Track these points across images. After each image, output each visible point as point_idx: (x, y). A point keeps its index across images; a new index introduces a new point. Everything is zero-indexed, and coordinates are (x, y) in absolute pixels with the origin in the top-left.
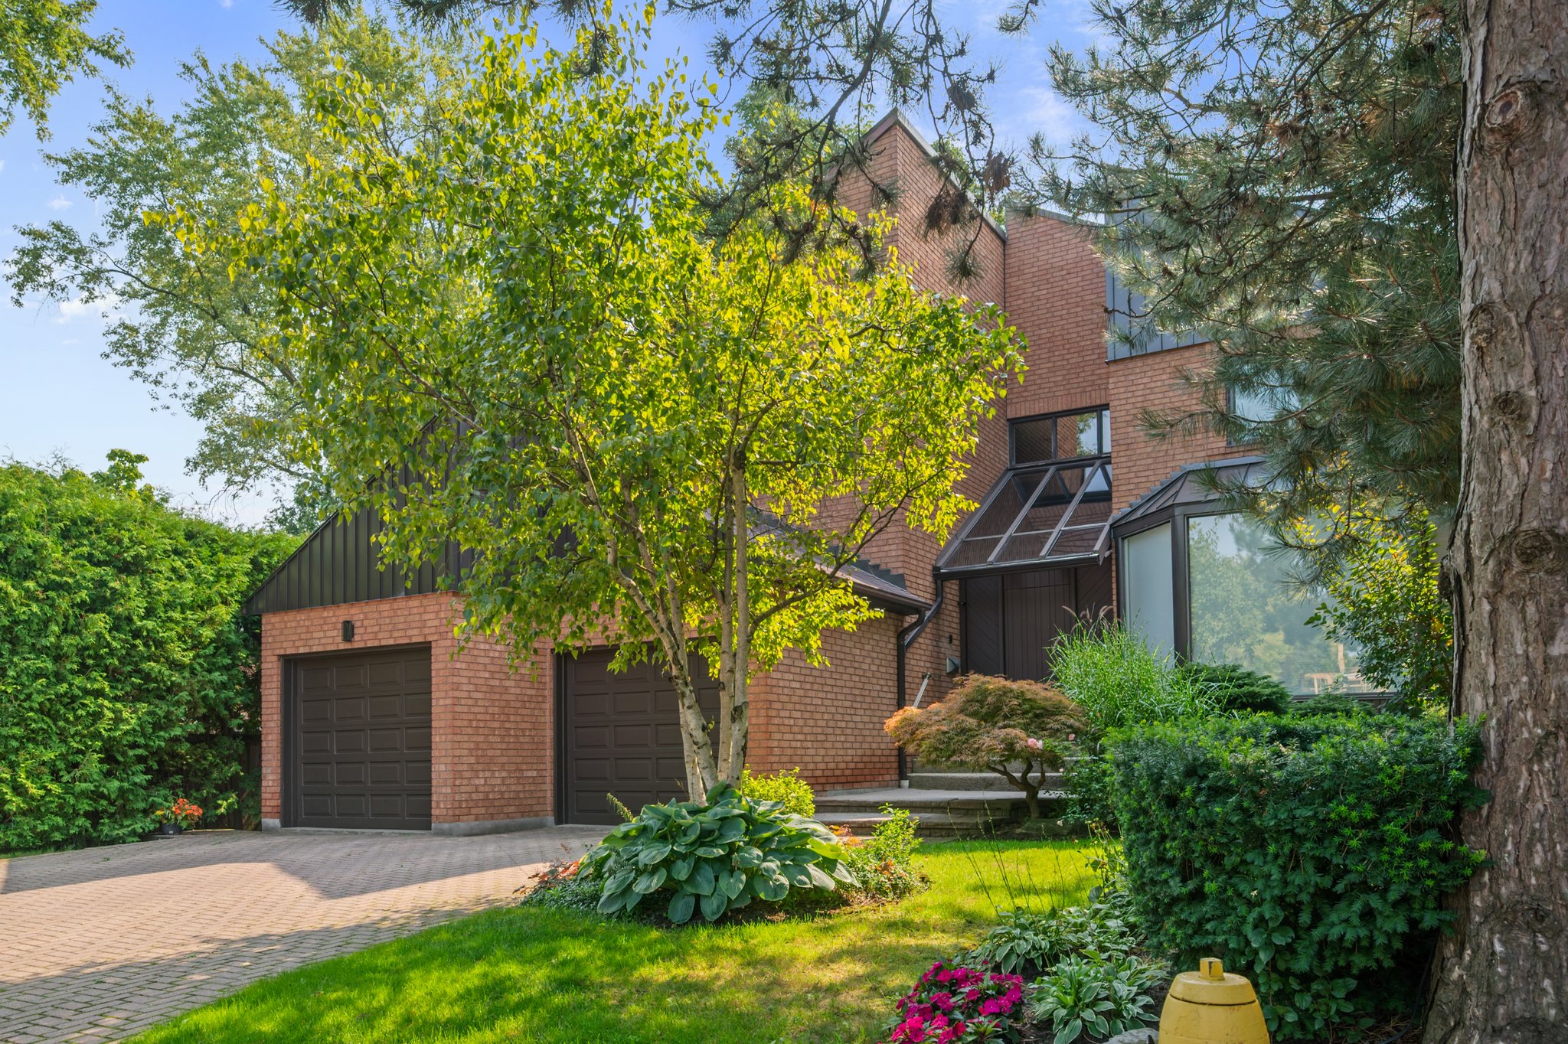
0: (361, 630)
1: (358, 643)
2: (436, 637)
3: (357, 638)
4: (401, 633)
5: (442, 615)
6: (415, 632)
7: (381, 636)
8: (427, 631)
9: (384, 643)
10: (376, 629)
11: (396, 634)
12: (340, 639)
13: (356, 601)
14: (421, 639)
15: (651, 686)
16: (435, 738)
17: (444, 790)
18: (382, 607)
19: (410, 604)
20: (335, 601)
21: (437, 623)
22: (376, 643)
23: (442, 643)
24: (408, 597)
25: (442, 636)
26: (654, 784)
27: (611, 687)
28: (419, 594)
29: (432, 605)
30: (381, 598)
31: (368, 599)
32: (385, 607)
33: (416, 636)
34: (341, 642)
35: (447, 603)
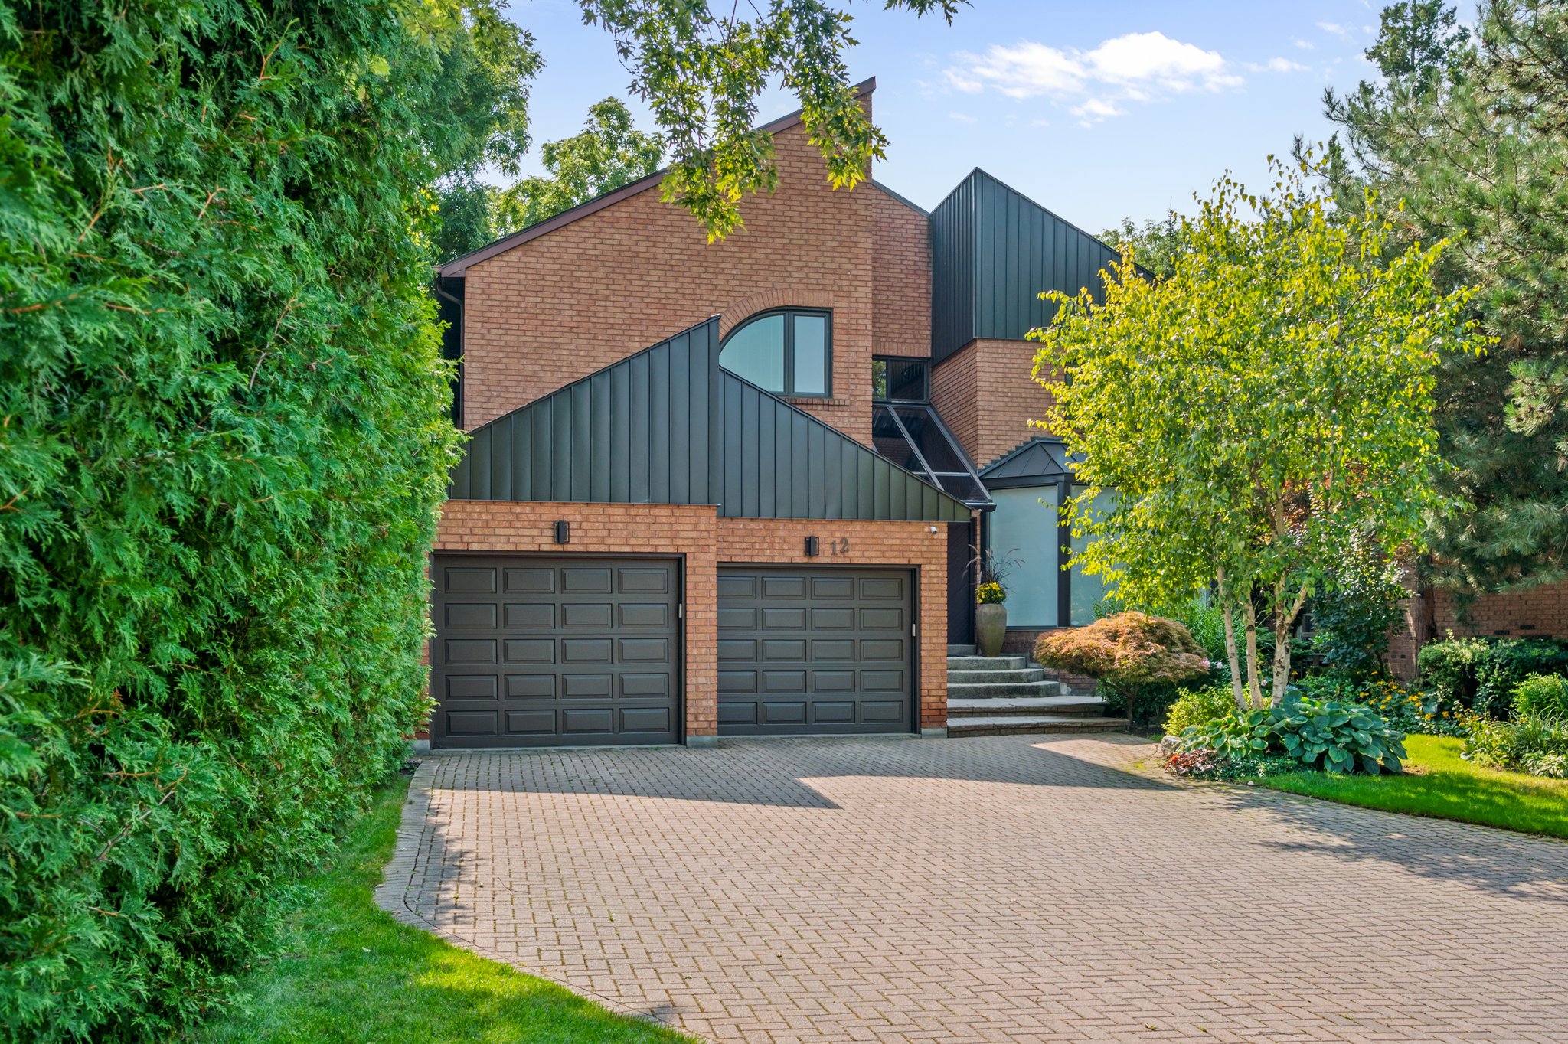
0: (579, 533)
1: (574, 545)
2: (693, 549)
3: (572, 540)
4: (641, 541)
5: (702, 527)
6: (663, 542)
7: (610, 541)
8: (680, 542)
9: (613, 549)
10: (604, 533)
11: (633, 541)
12: (550, 540)
13: (571, 499)
14: (672, 550)
15: (807, 604)
16: (691, 651)
17: (704, 703)
18: (612, 511)
19: (656, 511)
20: (535, 497)
21: (695, 535)
22: (603, 549)
23: (702, 556)
24: (654, 504)
25: (702, 549)
26: (810, 695)
27: (759, 603)
28: (671, 502)
29: (688, 515)
30: (612, 500)
31: (591, 499)
32: (617, 512)
33: (665, 547)
34: (546, 543)
35: (709, 516)
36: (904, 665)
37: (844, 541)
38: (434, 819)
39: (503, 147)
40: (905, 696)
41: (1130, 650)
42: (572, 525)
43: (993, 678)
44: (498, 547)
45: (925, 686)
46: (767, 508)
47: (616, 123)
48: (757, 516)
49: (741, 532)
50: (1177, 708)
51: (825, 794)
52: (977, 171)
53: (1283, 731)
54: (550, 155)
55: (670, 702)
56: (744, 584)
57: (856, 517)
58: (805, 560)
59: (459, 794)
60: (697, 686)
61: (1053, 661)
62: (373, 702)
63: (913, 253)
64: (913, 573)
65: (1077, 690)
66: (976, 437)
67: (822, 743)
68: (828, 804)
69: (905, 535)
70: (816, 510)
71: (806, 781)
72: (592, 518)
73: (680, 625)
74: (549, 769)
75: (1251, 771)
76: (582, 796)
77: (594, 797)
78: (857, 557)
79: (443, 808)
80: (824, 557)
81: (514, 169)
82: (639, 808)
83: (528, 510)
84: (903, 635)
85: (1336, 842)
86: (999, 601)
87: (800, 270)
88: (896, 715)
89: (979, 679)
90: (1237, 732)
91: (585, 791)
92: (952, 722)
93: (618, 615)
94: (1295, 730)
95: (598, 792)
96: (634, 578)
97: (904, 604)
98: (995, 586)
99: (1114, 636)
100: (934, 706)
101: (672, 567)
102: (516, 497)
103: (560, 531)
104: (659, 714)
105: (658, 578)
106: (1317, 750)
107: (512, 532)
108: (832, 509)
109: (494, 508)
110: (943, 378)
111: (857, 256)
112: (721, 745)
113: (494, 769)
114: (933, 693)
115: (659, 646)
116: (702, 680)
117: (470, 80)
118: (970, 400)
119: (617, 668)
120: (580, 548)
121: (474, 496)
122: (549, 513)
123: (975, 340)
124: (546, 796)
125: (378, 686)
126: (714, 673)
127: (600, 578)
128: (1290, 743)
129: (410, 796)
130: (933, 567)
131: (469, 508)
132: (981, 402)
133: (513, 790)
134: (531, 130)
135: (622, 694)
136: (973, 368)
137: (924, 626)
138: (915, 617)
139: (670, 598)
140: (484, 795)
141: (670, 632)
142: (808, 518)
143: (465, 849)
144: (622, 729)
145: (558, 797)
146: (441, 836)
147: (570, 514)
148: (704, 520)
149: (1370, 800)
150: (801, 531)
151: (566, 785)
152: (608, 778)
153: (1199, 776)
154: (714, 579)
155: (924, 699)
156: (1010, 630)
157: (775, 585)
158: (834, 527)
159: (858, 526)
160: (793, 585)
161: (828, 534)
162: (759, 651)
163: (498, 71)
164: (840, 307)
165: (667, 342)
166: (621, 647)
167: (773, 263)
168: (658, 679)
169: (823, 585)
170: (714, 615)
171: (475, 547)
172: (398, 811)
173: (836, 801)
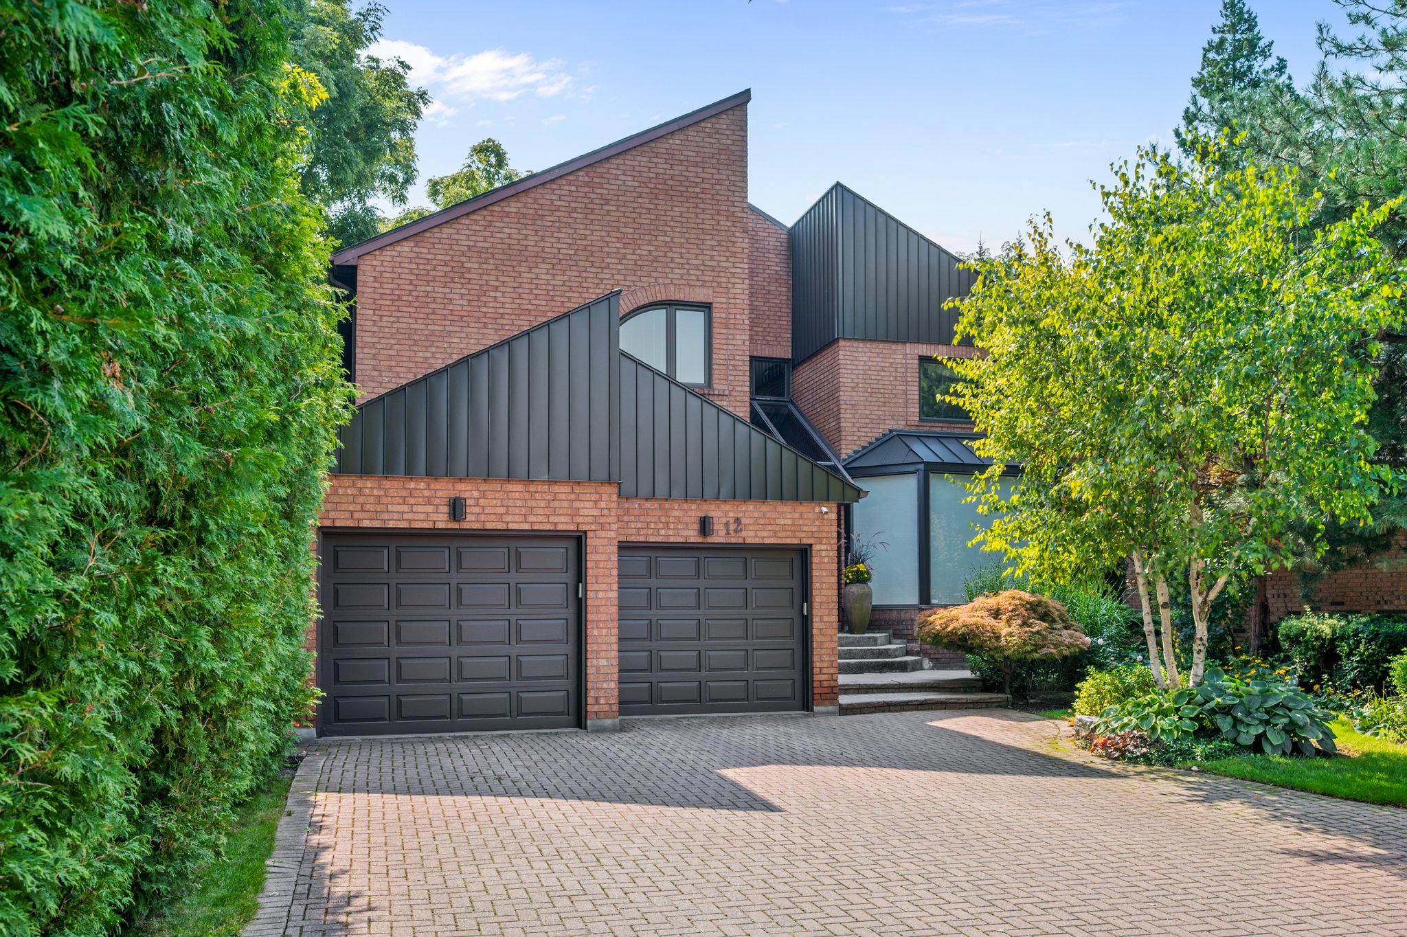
0: (477, 510)
1: (471, 522)
2: (593, 527)
3: (469, 518)
4: (540, 519)
5: (603, 505)
6: (563, 519)
7: (508, 518)
8: (580, 520)
9: (511, 526)
10: (502, 510)
11: (532, 519)
12: (445, 517)
13: (468, 476)
14: (572, 527)
15: (701, 583)
16: (593, 632)
17: (605, 685)
18: (510, 487)
19: (556, 488)
20: (430, 473)
21: (595, 512)
22: (501, 526)
23: (603, 534)
24: (553, 481)
25: (603, 527)
26: (704, 674)
27: (653, 582)
28: (570, 479)
29: (588, 493)
30: (510, 477)
31: (488, 477)
32: (516, 488)
33: (564, 524)
34: (441, 520)
35: (609, 493)
36: (795, 644)
37: (738, 521)
38: (315, 839)
39: (392, 179)
40: (796, 674)
41: (1015, 628)
42: (469, 502)
43: (864, 654)
44: (391, 524)
45: (817, 664)
46: (662, 489)
47: (493, 159)
48: (652, 496)
49: (636, 512)
50: (1086, 688)
51: (759, 791)
52: (838, 184)
53: (1213, 712)
54: (435, 188)
55: (570, 685)
56: (639, 563)
57: (749, 497)
58: (700, 540)
59: (347, 798)
60: (598, 668)
61: (937, 639)
62: (234, 705)
63: (775, 264)
64: (804, 553)
65: (938, 664)
66: (839, 429)
67: (722, 723)
68: (769, 807)
69: (797, 515)
70: (710, 490)
71: (730, 773)
72: (489, 494)
73: (580, 606)
74: (446, 761)
75: (1187, 754)
76: (489, 800)
77: (503, 800)
78: (751, 536)
79: (328, 821)
80: (718, 537)
81: (403, 199)
82: (557, 816)
83: (422, 485)
84: (793, 612)
85: (1366, 850)
86: (865, 581)
87: (682, 266)
88: (788, 693)
89: (850, 655)
90: (1163, 713)
91: (491, 792)
92: (844, 700)
93: (516, 595)
94: (1226, 710)
95: (506, 793)
96: (532, 555)
97: (795, 583)
98: (862, 567)
99: (996, 614)
100: (826, 684)
101: (571, 545)
102: (410, 473)
103: (456, 508)
104: (558, 696)
105: (558, 556)
106: (1254, 732)
107: (405, 508)
108: (726, 489)
109: (387, 484)
110: (804, 377)
111: (734, 255)
112: (622, 729)
113: (387, 762)
114: (825, 671)
115: (557, 625)
116: (603, 662)
117: (363, 111)
118: (833, 395)
119: (515, 649)
120: (477, 526)
121: (366, 470)
122: (444, 489)
123: (838, 340)
124: (447, 800)
125: (241, 685)
126: (615, 654)
127: (497, 556)
128: (1225, 724)
129: (291, 804)
130: (824, 547)
131: (360, 484)
132: (844, 396)
133: (409, 792)
134: (418, 165)
135: (520, 676)
136: (835, 366)
137: (816, 605)
138: (805, 594)
139: (569, 577)
140: (376, 798)
141: (570, 613)
142: (703, 498)
143: (354, 890)
144: (521, 713)
145: (461, 800)
146: (322, 867)
147: (467, 491)
148: (604, 497)
149: (1345, 791)
150: (694, 511)
151: (469, 785)
152: (515, 775)
153: (1134, 760)
154: (615, 557)
155: (816, 677)
156: (876, 609)
157: (668, 563)
158: (727, 507)
159: (750, 507)
160: (686, 564)
161: (722, 514)
162: (653, 631)
163: (389, 105)
164: (719, 302)
165: (567, 315)
166: (519, 627)
167: (656, 259)
168: (556, 660)
169: (716, 565)
170: (614, 595)
171: (366, 524)
172: (272, 828)
173: (776, 801)
